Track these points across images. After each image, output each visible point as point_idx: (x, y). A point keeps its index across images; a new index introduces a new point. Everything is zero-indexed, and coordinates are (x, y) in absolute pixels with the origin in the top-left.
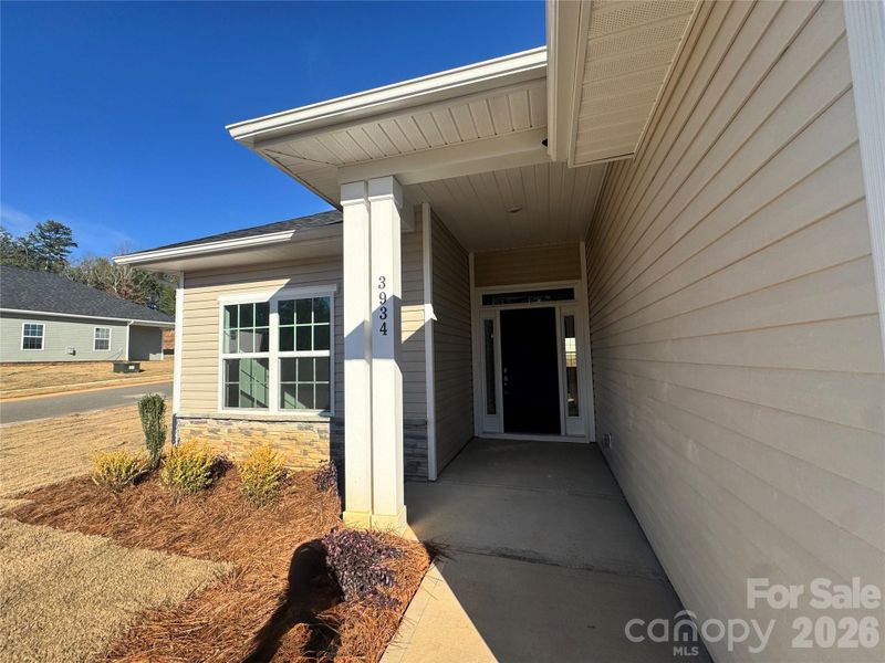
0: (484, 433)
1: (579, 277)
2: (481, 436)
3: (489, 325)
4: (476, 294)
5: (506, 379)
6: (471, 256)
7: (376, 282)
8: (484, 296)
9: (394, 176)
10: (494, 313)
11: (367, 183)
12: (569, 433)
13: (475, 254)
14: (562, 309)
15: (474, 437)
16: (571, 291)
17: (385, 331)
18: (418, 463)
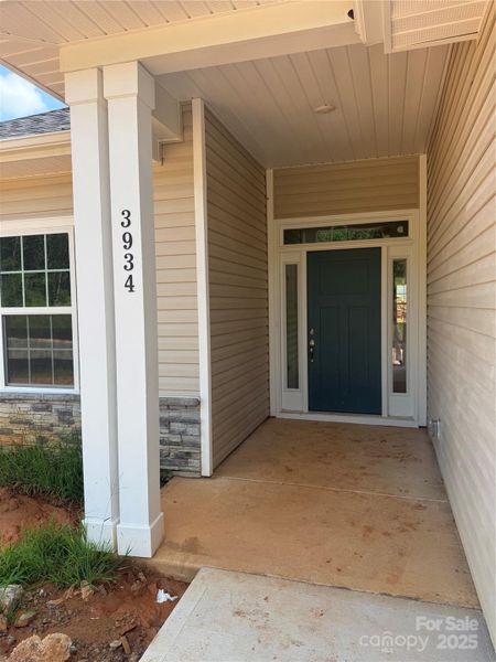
0: (283, 411)
1: (416, 205)
2: (279, 416)
3: (291, 271)
4: (275, 228)
5: (312, 343)
6: (270, 173)
7: (117, 218)
8: (286, 231)
9: (139, 62)
10: (298, 254)
11: (100, 70)
12: (392, 413)
13: (275, 171)
14: (390, 248)
15: (269, 417)
16: (405, 224)
17: (131, 286)
18: (188, 454)
